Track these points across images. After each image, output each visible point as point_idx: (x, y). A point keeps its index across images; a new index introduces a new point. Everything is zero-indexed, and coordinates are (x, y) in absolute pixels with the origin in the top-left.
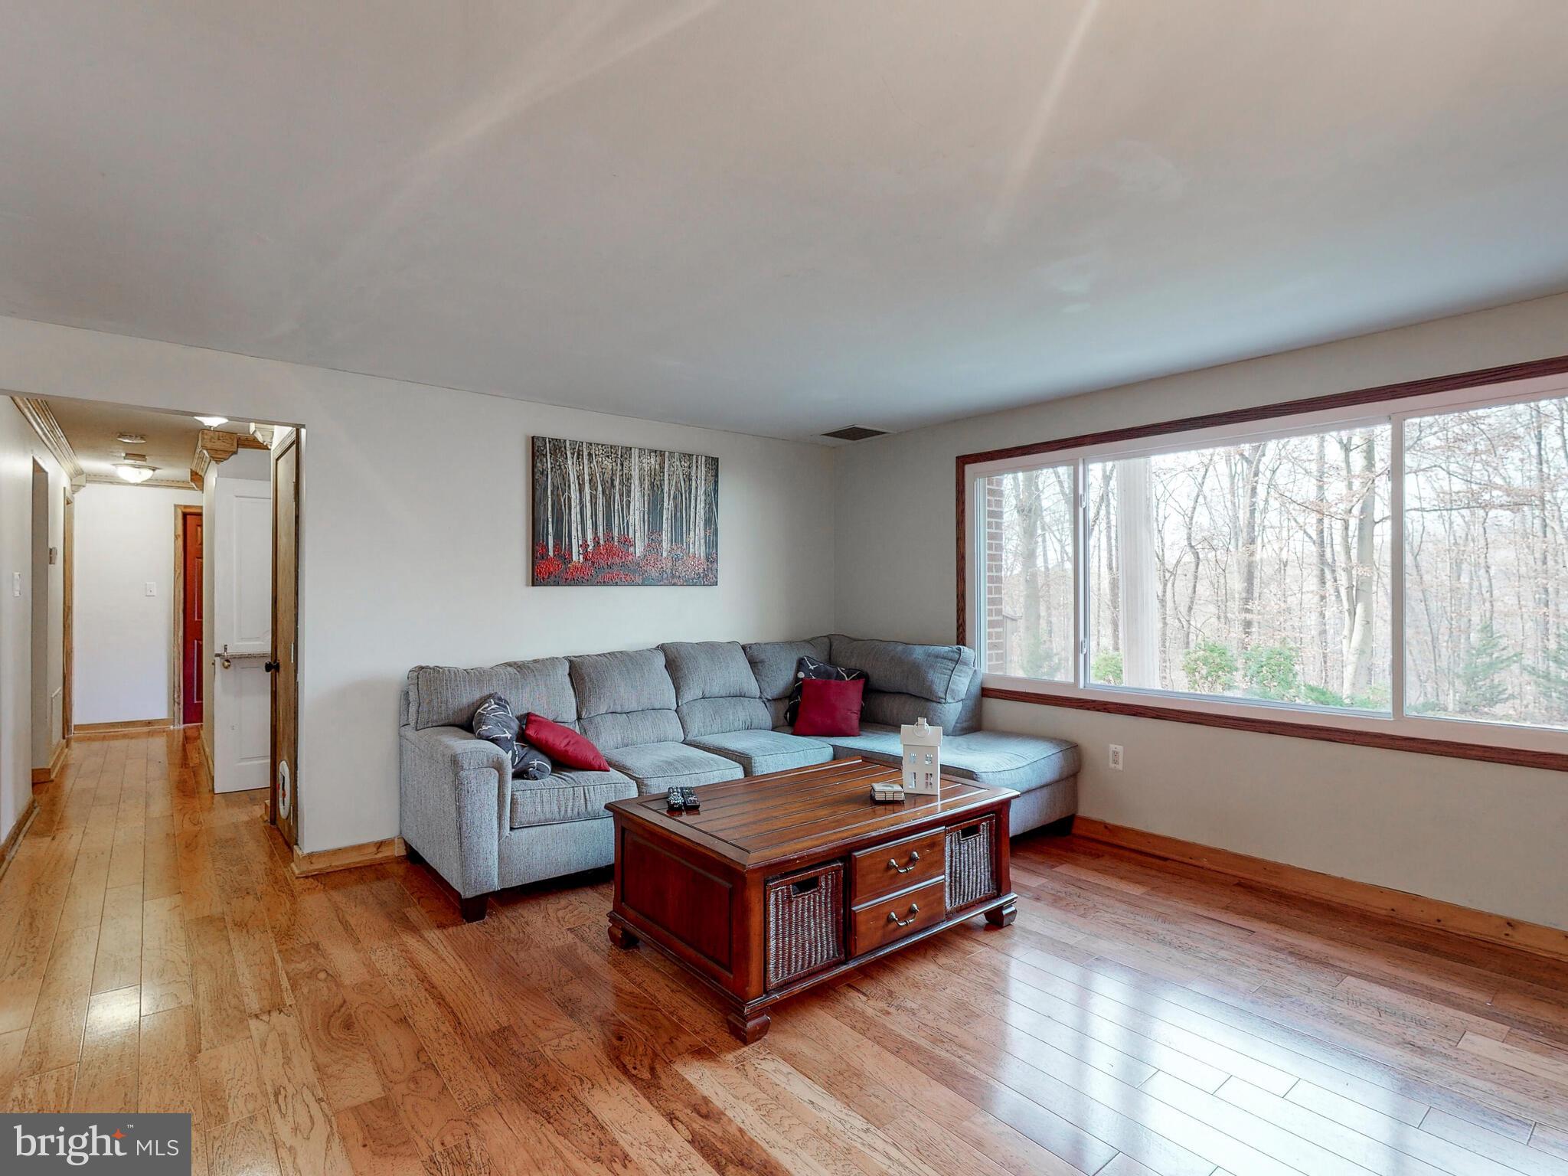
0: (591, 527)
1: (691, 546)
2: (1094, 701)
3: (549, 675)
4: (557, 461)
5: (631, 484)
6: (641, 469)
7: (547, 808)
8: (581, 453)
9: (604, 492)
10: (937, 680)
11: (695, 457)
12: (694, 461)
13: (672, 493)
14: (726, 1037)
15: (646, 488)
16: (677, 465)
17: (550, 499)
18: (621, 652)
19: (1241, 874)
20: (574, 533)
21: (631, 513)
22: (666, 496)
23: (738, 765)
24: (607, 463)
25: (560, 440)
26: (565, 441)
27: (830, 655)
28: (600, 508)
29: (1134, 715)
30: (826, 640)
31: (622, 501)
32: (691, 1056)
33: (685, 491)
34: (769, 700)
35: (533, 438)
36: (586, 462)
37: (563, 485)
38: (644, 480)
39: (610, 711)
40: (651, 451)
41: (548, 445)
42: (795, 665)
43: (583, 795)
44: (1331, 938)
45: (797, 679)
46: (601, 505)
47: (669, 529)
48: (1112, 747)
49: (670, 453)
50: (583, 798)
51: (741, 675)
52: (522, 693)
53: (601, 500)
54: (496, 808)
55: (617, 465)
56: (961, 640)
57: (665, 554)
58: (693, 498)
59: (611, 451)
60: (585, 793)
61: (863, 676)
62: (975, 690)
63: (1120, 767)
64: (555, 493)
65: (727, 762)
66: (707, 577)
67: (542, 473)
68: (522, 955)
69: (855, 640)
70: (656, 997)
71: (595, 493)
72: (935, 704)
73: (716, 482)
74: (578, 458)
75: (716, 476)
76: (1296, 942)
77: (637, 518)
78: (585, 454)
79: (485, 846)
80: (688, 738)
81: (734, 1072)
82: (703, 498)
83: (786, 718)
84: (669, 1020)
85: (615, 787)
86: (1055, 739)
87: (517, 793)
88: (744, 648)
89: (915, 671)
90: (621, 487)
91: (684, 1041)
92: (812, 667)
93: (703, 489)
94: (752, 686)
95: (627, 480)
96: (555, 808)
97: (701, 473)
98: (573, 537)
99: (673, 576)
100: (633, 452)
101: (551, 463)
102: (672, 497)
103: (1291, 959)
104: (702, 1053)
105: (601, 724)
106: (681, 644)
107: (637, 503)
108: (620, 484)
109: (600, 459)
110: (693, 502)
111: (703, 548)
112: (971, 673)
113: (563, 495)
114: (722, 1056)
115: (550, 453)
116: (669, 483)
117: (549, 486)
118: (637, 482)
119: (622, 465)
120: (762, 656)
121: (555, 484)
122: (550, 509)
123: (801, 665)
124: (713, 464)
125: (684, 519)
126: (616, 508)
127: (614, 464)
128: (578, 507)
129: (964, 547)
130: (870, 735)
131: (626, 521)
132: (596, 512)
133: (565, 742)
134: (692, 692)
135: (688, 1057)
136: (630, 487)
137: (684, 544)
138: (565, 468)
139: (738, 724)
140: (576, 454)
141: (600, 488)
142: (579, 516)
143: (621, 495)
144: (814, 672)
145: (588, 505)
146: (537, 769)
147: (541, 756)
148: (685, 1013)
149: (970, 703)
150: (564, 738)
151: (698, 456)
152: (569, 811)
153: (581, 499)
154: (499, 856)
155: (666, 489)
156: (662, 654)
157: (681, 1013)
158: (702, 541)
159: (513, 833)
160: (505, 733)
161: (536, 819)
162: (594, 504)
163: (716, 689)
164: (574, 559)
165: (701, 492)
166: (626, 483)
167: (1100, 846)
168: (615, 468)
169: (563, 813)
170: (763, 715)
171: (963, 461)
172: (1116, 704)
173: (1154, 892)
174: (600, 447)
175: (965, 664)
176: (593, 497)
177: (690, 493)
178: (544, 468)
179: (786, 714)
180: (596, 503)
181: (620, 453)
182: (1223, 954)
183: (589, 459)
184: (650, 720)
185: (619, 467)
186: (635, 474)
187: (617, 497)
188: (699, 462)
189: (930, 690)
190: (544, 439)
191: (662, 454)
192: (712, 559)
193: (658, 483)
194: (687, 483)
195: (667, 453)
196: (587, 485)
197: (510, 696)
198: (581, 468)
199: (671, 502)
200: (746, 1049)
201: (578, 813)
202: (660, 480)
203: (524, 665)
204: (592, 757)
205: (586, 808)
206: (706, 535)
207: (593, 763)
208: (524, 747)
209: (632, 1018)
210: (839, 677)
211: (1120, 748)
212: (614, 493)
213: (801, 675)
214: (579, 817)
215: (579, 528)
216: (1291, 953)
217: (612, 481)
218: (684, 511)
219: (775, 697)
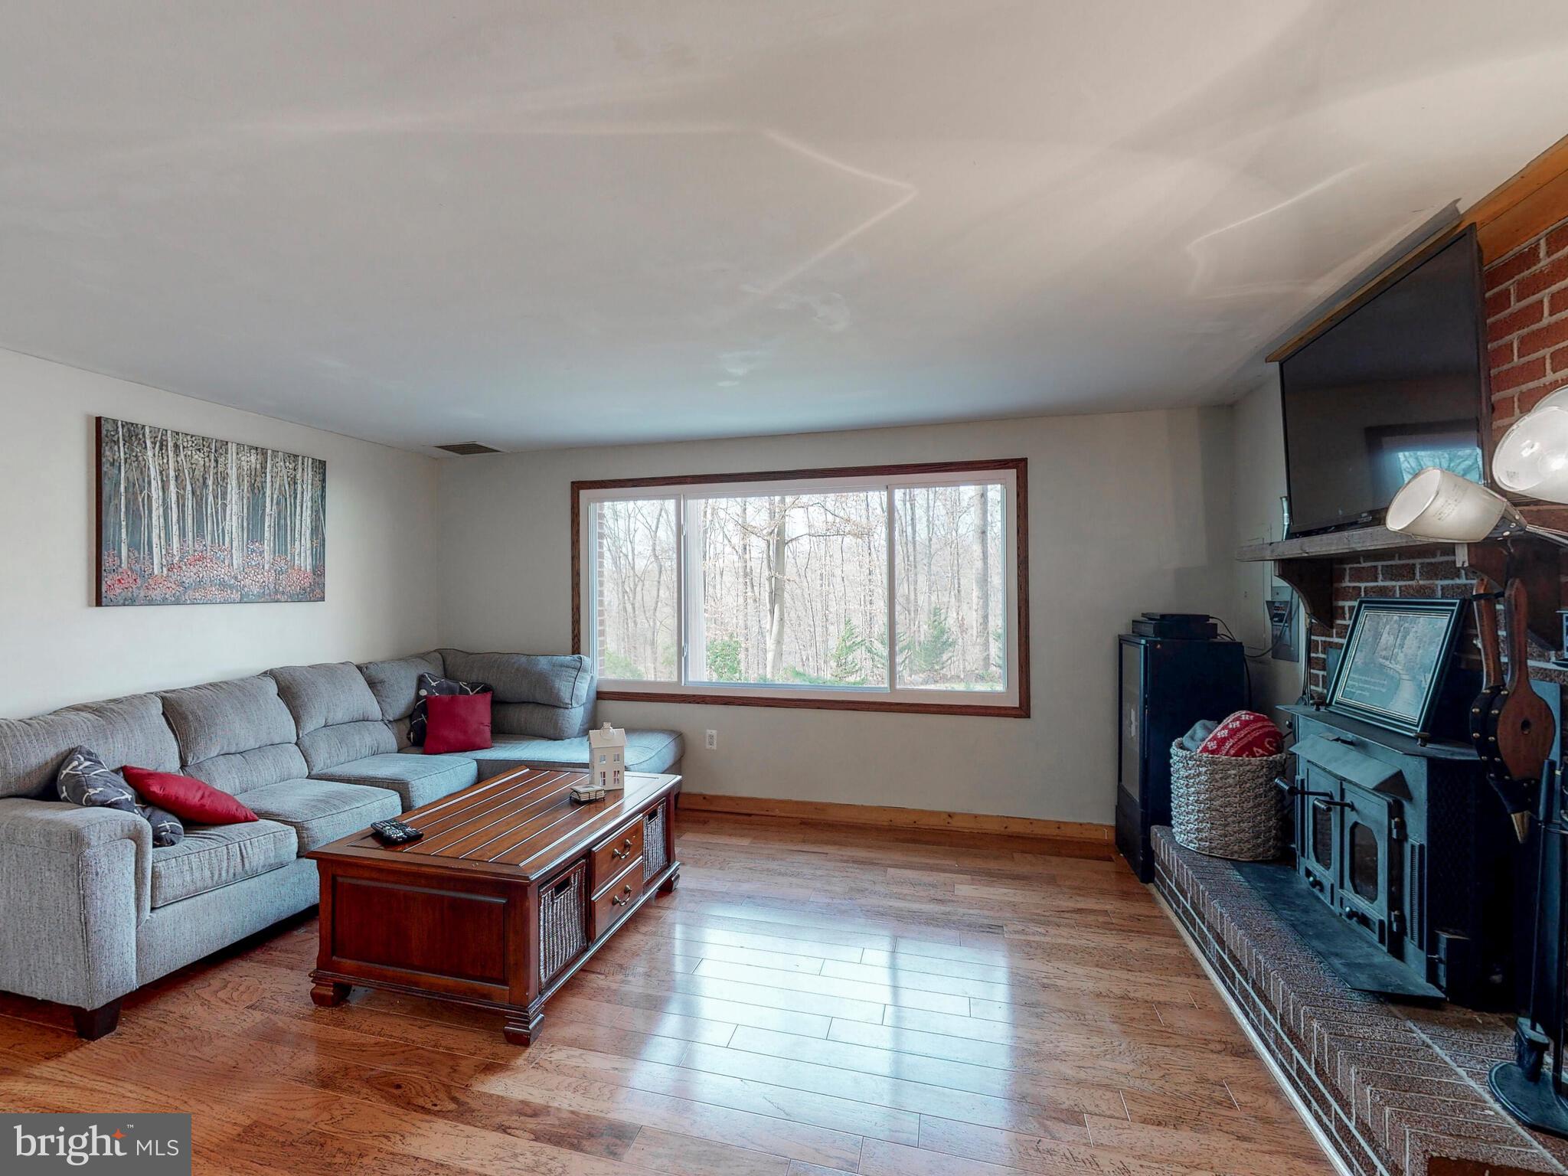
0: (177, 533)
1: (296, 558)
2: (694, 696)
3: (143, 717)
4: (132, 450)
5: (227, 484)
6: (239, 468)
7: (197, 874)
8: (164, 443)
9: (193, 493)
10: (563, 688)
11: (300, 458)
12: (300, 462)
13: (275, 496)
14: (503, 1048)
15: (245, 490)
16: (281, 466)
17: (123, 498)
18: (226, 683)
19: (801, 816)
20: (155, 540)
21: (228, 518)
22: (268, 500)
23: (394, 792)
24: (198, 457)
25: (137, 425)
26: (143, 427)
27: (445, 670)
28: (189, 511)
29: (725, 704)
30: (438, 655)
31: (216, 504)
32: (483, 1075)
33: (290, 496)
34: (390, 722)
35: (98, 420)
36: (171, 454)
37: (141, 480)
38: (243, 480)
39: (222, 753)
40: (251, 448)
41: (120, 429)
42: (414, 683)
43: (238, 853)
44: (869, 847)
45: (418, 697)
46: (190, 507)
47: (272, 538)
48: (709, 732)
49: (273, 451)
50: (239, 855)
51: (363, 699)
52: (114, 742)
53: (190, 502)
54: (133, 888)
55: (210, 460)
56: (576, 649)
57: (267, 567)
58: (298, 504)
59: (203, 443)
60: (241, 850)
61: (487, 689)
62: (593, 695)
63: (714, 747)
64: (131, 490)
65: (382, 792)
66: (313, 591)
67: (112, 464)
68: (206, 1049)
69: (472, 654)
70: (407, 1039)
71: (182, 492)
72: (562, 710)
73: (323, 488)
74: (161, 449)
75: (324, 480)
76: (853, 854)
77: (235, 524)
78: (170, 444)
79: (120, 938)
80: (313, 773)
81: (532, 1072)
82: (309, 504)
83: (409, 739)
84: (438, 1053)
85: (275, 836)
86: (666, 730)
87: (160, 864)
88: (359, 668)
89: (543, 681)
90: (215, 487)
91: (465, 1066)
92: (434, 684)
93: (310, 495)
94: (375, 710)
95: (222, 479)
96: (207, 873)
97: (307, 478)
98: (154, 546)
99: (276, 592)
100: (230, 448)
101: (125, 453)
102: (275, 501)
103: (856, 866)
104: (490, 1068)
105: (213, 768)
106: (294, 668)
107: (235, 508)
108: (213, 483)
109: (189, 453)
110: (298, 508)
111: (309, 560)
112: (589, 678)
113: (141, 493)
114: (513, 1064)
115: (124, 440)
116: (272, 485)
117: (122, 482)
118: (234, 483)
119: (216, 461)
120: (382, 676)
121: (131, 479)
122: (123, 510)
123: (421, 682)
124: (321, 467)
125: (289, 528)
126: (209, 512)
127: (207, 459)
128: (161, 509)
129: (579, 565)
130: (503, 745)
131: (221, 527)
132: (184, 516)
133: (199, 795)
134: (313, 723)
135: (482, 1077)
136: (226, 488)
137: (289, 555)
138: (144, 460)
139: (365, 751)
140: (158, 444)
141: (189, 488)
142: (162, 520)
143: (215, 497)
144: (436, 688)
145: (174, 506)
146: (172, 832)
147: (170, 817)
148: (449, 1041)
149: (589, 706)
150: (197, 791)
151: (303, 457)
152: (224, 874)
153: (164, 499)
154: (137, 946)
155: (268, 492)
156: (274, 682)
157: (443, 1043)
158: (309, 552)
159: (154, 915)
160: (124, 795)
161: (184, 891)
162: (181, 507)
163: (340, 715)
164: (156, 572)
165: (307, 497)
166: (221, 483)
167: (705, 814)
168: (207, 464)
169: (216, 877)
170: (388, 738)
171: (577, 486)
172: (712, 696)
173: (756, 841)
174: (189, 438)
175: (585, 671)
176: (180, 498)
177: (295, 498)
178: (116, 457)
179: (409, 734)
180: (184, 505)
181: (213, 447)
182: (819, 872)
183: (175, 452)
184: (270, 758)
185: (213, 464)
186: (233, 473)
187: (211, 498)
188: (306, 464)
189: (558, 698)
190: (115, 422)
191: (263, 452)
192: (319, 571)
193: (260, 485)
194: (292, 487)
195: (269, 452)
196: (172, 483)
197: (99, 750)
198: (165, 461)
199: (274, 507)
200: (529, 1050)
201: (234, 875)
202: (262, 482)
203: (102, 707)
204: (235, 808)
205: (243, 865)
206: (312, 545)
207: (238, 814)
208: (145, 808)
209: (396, 1065)
210: (462, 691)
211: (714, 732)
212: (207, 494)
213: (423, 693)
214: (235, 879)
215: (162, 535)
216: (854, 862)
217: (205, 479)
218: (288, 518)
219: (397, 717)
